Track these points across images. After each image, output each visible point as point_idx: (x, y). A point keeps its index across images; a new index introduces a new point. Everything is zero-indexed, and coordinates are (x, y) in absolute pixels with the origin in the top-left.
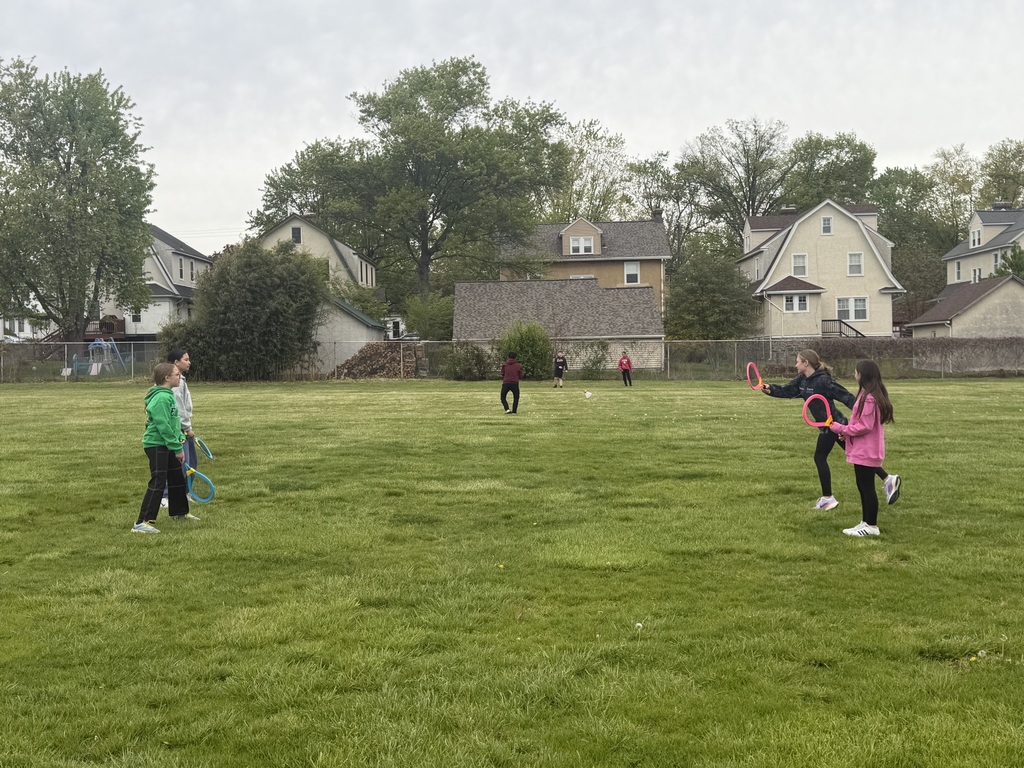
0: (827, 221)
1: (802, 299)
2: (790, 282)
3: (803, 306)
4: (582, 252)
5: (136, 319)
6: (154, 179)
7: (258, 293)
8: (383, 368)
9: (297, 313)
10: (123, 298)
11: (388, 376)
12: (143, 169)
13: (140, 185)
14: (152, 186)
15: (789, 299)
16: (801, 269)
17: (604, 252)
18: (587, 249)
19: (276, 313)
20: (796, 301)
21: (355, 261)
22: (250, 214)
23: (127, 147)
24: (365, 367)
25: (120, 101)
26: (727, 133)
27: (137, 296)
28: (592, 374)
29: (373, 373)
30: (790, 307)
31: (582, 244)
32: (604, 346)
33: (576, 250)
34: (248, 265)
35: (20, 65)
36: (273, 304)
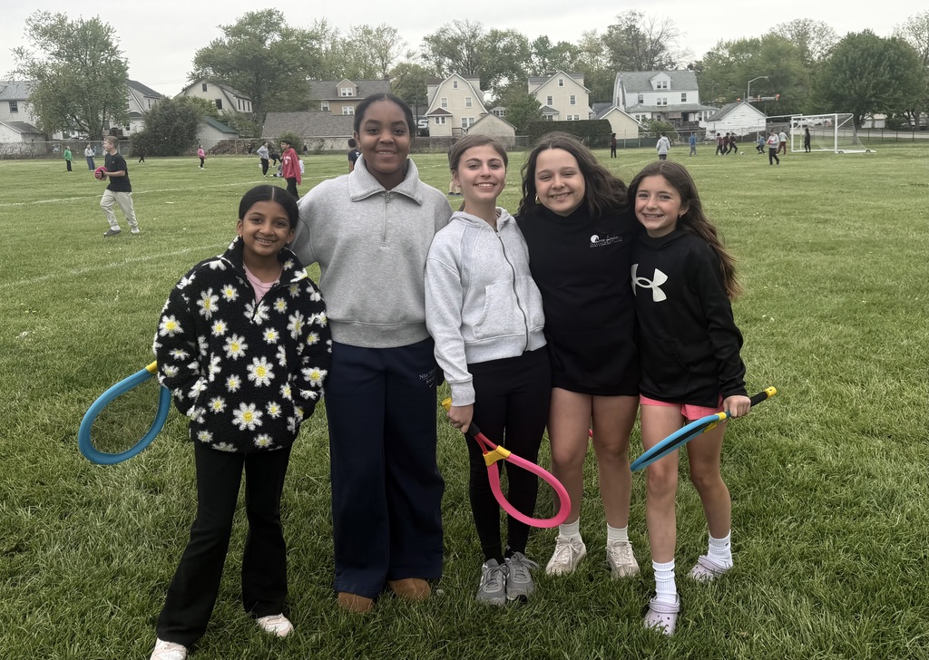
0: (455, 82)
1: (443, 118)
2: (440, 111)
3: (443, 122)
4: (347, 95)
5: (128, 129)
6: (128, 65)
7: (169, 120)
8: (228, 150)
9: (187, 128)
10: (117, 120)
11: (230, 153)
12: (123, 60)
13: (122, 68)
14: (127, 68)
15: (437, 118)
16: (445, 105)
17: (358, 95)
18: (350, 94)
19: (177, 128)
20: (440, 119)
21: (235, 100)
22: (188, 73)
23: (113, 52)
24: (221, 149)
25: (109, 29)
26: (453, 26)
27: (126, 118)
28: (318, 152)
29: (224, 152)
30: (438, 122)
31: (347, 92)
32: (323, 140)
33: (344, 94)
34: (164, 108)
35: (59, 15)
36: (176, 124)
